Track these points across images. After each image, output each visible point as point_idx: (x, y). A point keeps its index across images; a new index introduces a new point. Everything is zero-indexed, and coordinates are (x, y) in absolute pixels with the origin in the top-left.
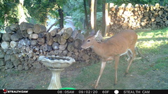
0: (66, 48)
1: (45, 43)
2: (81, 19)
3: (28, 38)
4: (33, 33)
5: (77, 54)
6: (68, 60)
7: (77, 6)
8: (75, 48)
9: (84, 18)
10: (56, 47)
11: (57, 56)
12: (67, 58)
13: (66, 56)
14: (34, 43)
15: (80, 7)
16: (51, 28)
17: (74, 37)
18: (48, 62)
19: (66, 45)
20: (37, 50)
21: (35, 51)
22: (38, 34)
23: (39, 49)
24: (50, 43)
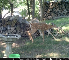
0: (15, 29)
1: (2, 25)
2: (25, 10)
5: (22, 32)
6: (17, 36)
8: (21, 28)
9: (27, 9)
10: (9, 28)
11: (10, 34)
12: (16, 35)
13: (15, 34)
15: (24, 2)
16: (5, 15)
17: (20, 21)
18: (4, 38)
19: (15, 27)
24: (5, 25)
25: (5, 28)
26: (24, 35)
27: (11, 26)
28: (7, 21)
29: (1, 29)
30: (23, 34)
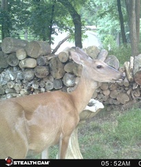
1: (50, 74)
2: (114, 31)
3: (18, 66)
4: (28, 57)
7: (105, 7)
9: (119, 29)
10: (69, 82)
14: (29, 75)
15: (111, 11)
20: (35, 88)
21: (32, 90)
22: (36, 59)
23: (40, 87)
24: (59, 74)
25: (58, 83)
26: (111, 102)
27: (76, 76)
28: (64, 64)
29: (49, 84)
30: (110, 97)
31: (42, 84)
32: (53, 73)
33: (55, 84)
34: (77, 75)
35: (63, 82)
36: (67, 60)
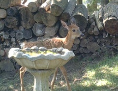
10: (39, 32)
17: (70, 11)
19: (57, 27)
20: (6, 38)
21: (3, 40)
22: (6, 10)
23: (10, 37)
24: (28, 24)
26: (81, 50)
27: (45, 26)
28: (34, 13)
29: (19, 34)
30: (79, 46)
31: (12, 34)
32: (23, 23)
33: (25, 34)
34: (47, 25)
35: (32, 32)
36: (36, 10)
